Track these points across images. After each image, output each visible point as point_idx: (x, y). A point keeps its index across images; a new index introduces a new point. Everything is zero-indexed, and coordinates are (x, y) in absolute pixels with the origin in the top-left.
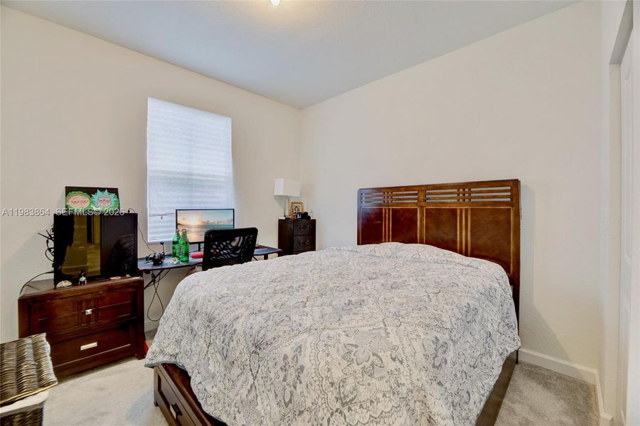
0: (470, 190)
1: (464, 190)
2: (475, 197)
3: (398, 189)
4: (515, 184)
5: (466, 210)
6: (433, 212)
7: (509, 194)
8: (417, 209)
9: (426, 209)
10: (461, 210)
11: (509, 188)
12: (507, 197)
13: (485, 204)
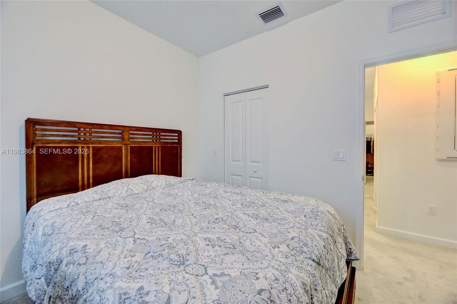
0: (159, 134)
1: (156, 133)
2: (163, 139)
3: (101, 126)
4: (179, 133)
5: (158, 147)
6: (136, 149)
7: (177, 138)
8: (122, 147)
9: (130, 147)
10: (155, 147)
11: (177, 135)
12: (176, 139)
13: (168, 143)
